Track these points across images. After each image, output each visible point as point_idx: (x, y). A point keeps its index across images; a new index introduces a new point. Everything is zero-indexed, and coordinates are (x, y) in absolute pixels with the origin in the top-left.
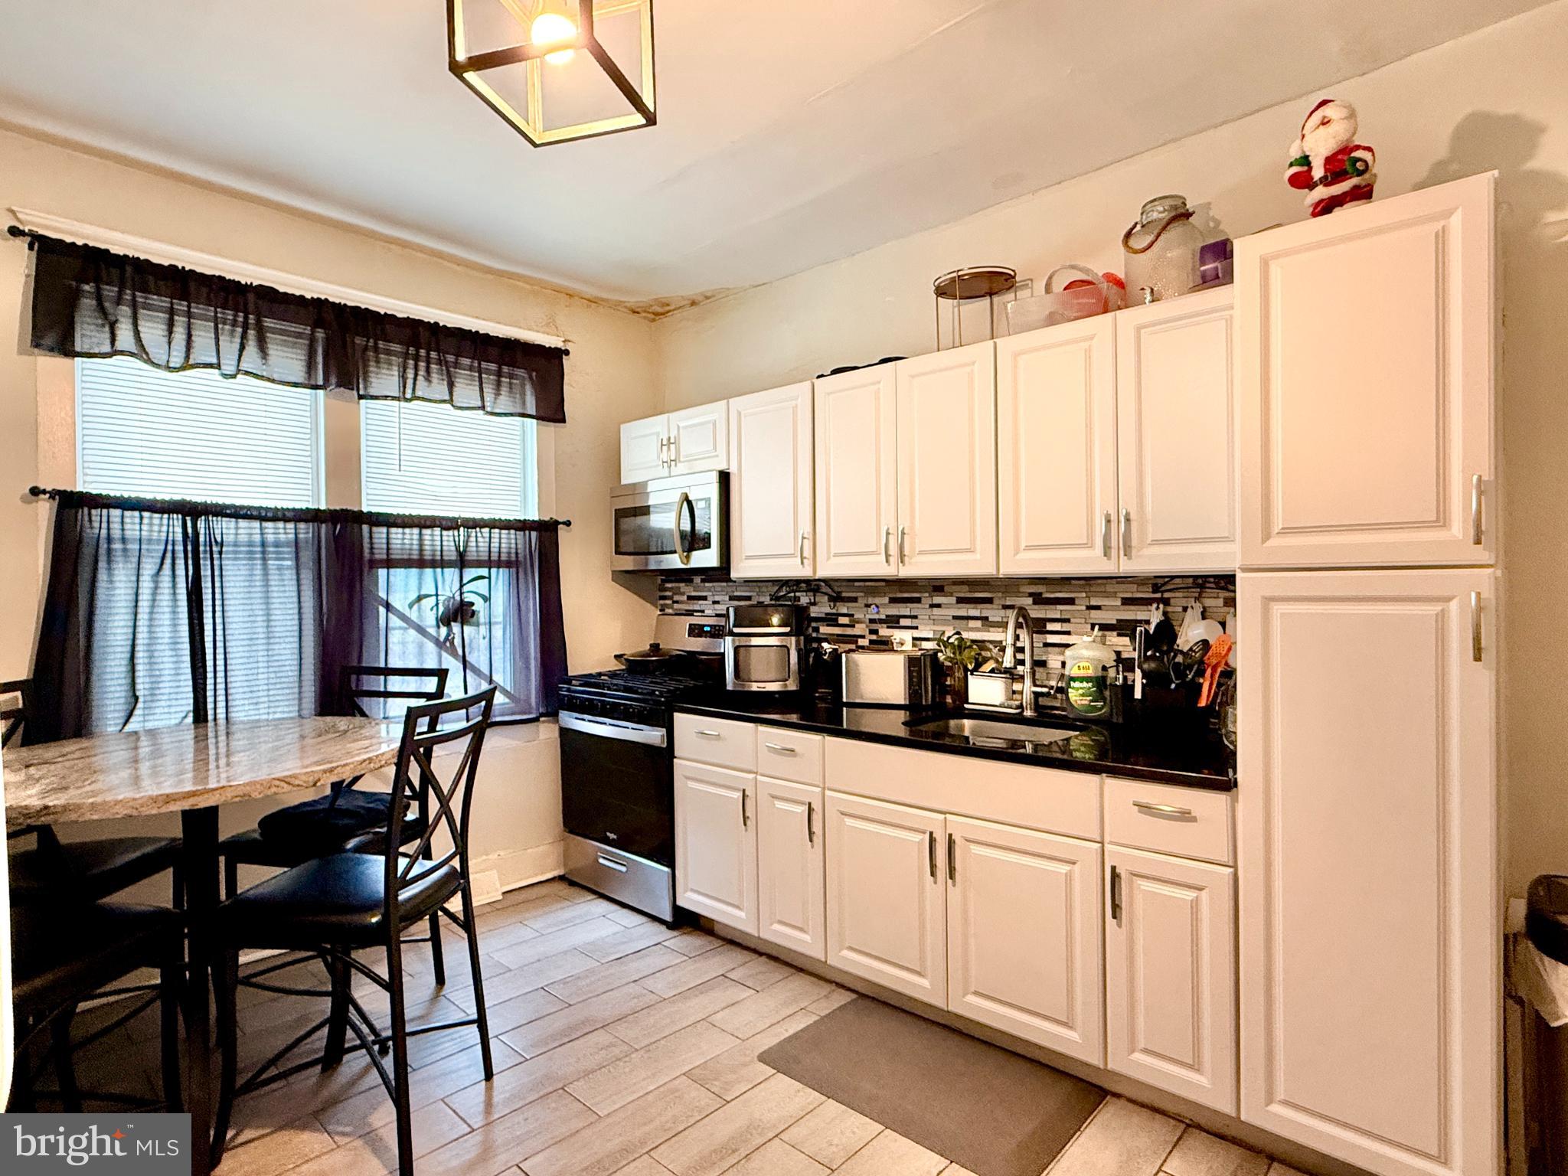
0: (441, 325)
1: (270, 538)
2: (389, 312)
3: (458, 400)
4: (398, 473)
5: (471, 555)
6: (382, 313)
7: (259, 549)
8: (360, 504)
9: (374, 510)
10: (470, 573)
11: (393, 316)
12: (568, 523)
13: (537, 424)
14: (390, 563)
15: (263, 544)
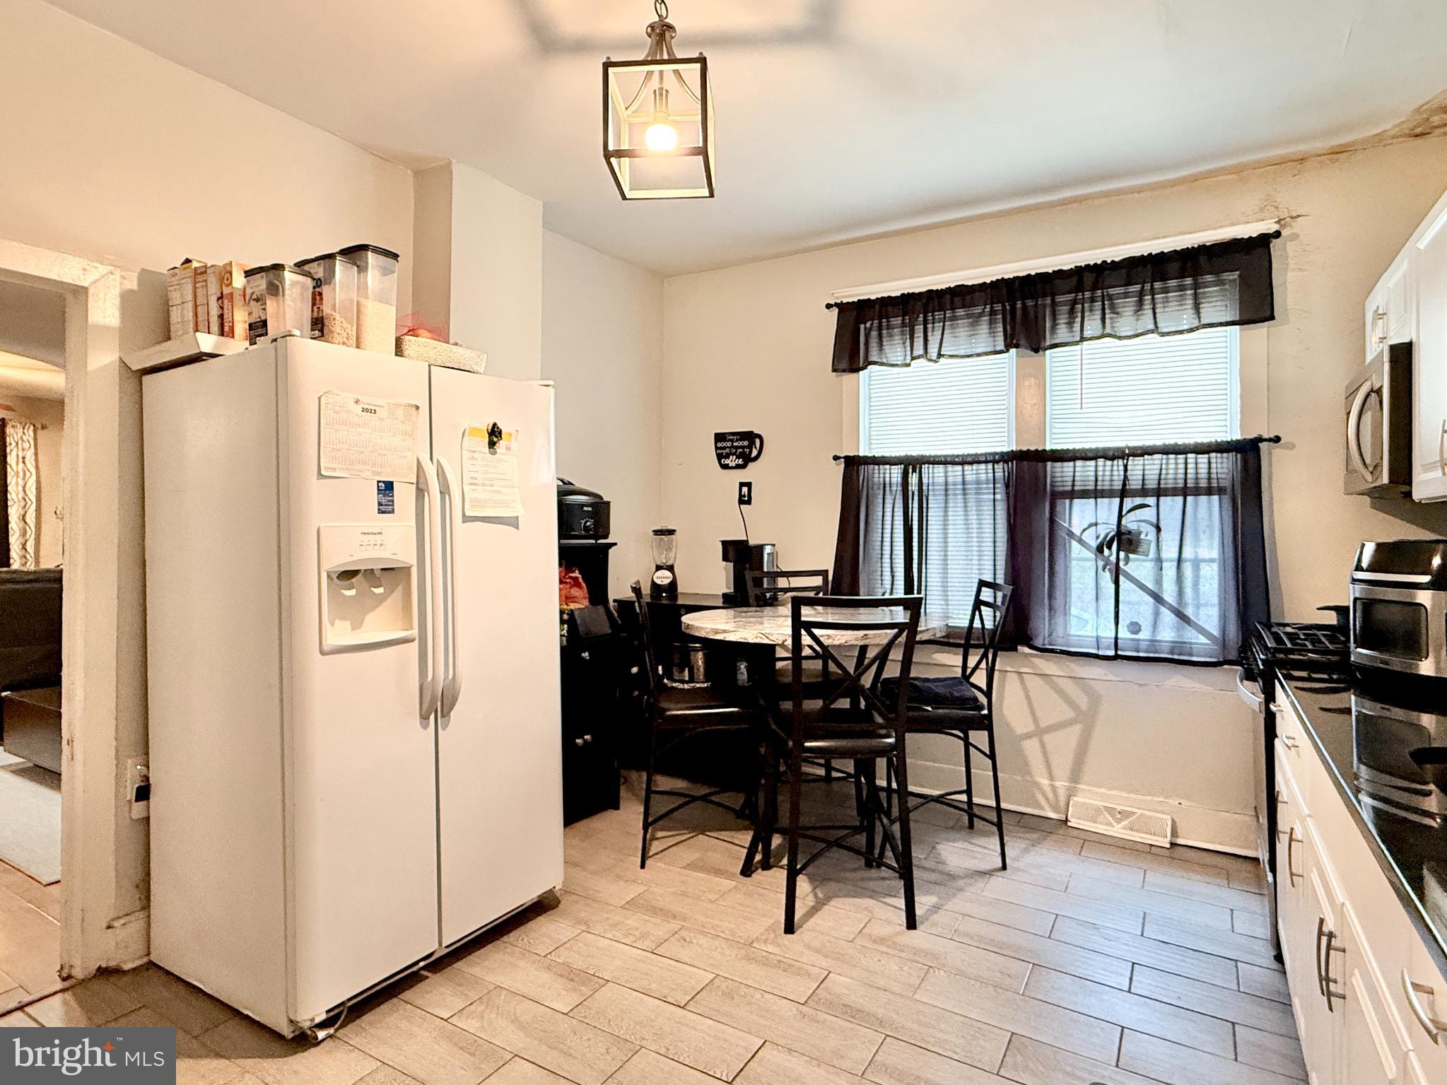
0: (1109, 261)
1: (968, 478)
2: (1056, 269)
3: (1163, 327)
4: (1079, 411)
5: (1135, 484)
6: (1051, 271)
7: (960, 487)
8: (1045, 444)
9: (1059, 447)
10: (1129, 503)
11: (1060, 271)
12: (1277, 439)
13: (1241, 330)
14: (1073, 494)
15: (964, 483)
